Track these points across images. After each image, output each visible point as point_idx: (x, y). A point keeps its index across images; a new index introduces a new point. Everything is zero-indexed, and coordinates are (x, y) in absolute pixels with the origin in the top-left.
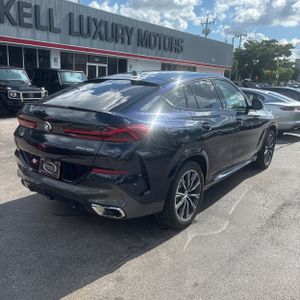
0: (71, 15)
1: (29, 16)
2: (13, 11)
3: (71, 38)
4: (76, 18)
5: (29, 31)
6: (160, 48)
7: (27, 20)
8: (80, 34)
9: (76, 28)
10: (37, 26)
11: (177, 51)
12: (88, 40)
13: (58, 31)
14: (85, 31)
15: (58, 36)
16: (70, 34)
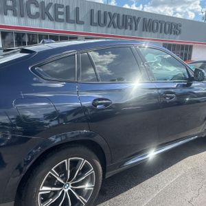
0: (92, 11)
1: (61, 13)
2: (51, 11)
3: (92, 27)
4: (95, 12)
5: (62, 24)
6: (161, 32)
7: (60, 17)
8: (99, 24)
9: (95, 20)
10: (68, 20)
11: (176, 33)
12: (104, 28)
13: (82, 23)
14: (102, 22)
15: (82, 26)
16: (91, 24)
